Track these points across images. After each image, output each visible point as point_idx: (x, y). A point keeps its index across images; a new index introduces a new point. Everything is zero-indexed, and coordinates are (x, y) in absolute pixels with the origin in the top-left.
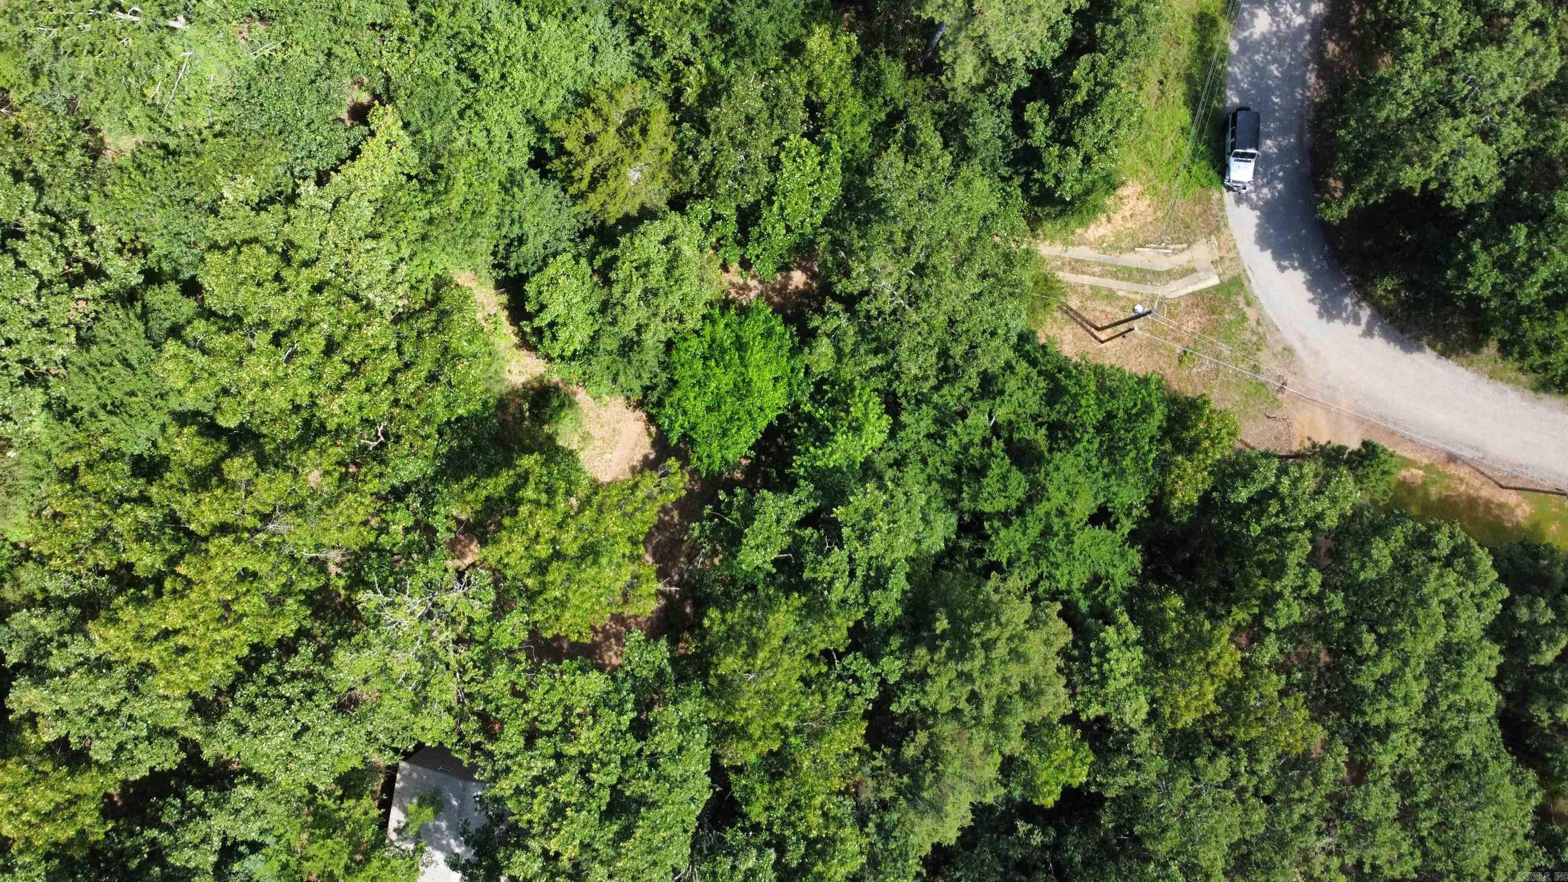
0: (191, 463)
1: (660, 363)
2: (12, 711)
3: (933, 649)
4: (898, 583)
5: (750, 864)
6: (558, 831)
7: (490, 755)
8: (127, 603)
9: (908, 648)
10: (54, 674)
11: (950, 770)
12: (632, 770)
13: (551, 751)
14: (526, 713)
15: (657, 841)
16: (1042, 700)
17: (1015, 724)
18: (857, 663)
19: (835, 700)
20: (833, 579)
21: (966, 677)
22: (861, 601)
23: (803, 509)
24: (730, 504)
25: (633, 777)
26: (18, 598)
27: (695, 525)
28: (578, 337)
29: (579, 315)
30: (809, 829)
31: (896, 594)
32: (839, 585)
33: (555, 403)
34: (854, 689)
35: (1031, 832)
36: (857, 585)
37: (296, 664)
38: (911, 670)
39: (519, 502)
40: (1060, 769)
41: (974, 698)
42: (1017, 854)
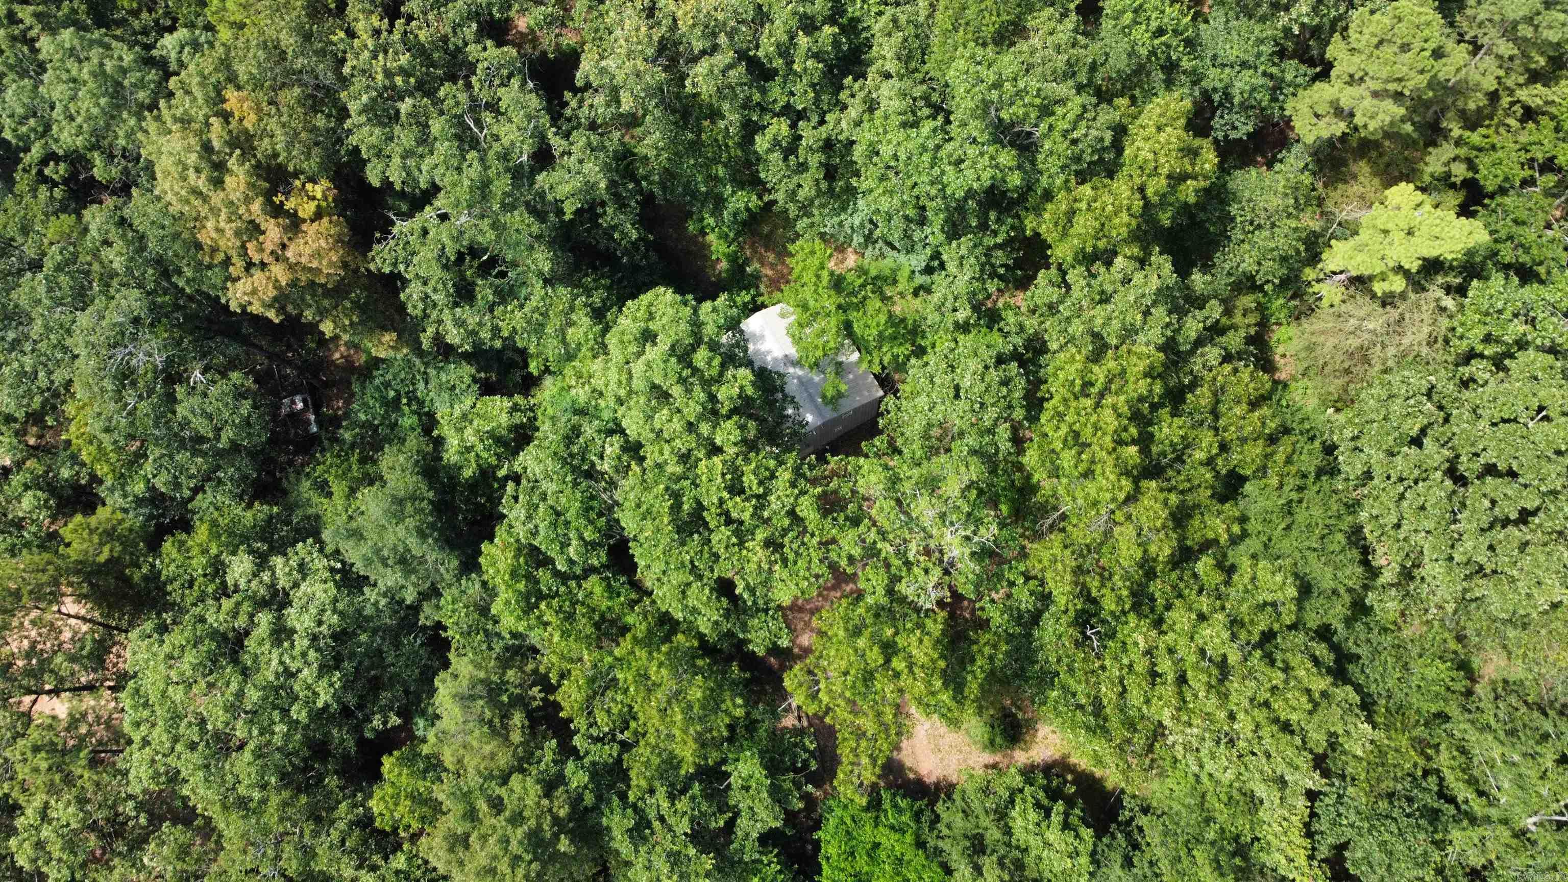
0: (1202, 514)
1: (942, 851)
2: (1161, 253)
3: (556, 820)
4: (621, 844)
5: (571, 550)
6: (723, 475)
7: (814, 482)
8: (1151, 391)
9: (576, 801)
10: (1155, 303)
11: (477, 733)
12: (706, 556)
13: (774, 521)
14: (813, 535)
15: (648, 523)
16: (445, 845)
17: (454, 807)
18: (606, 753)
19: (601, 718)
20: (673, 804)
21: (517, 819)
22: (640, 803)
23: (740, 833)
24: (799, 788)
25: (701, 552)
26: (1238, 303)
27: (812, 747)
28: (1020, 822)
29: (1034, 842)
30: (549, 606)
31: (617, 833)
32: (665, 805)
33: (998, 740)
34: (594, 732)
35: (385, 723)
36: (652, 814)
37: (1004, 431)
38: (561, 789)
39: (946, 685)
40: (396, 798)
41: (497, 805)
42: (385, 696)
